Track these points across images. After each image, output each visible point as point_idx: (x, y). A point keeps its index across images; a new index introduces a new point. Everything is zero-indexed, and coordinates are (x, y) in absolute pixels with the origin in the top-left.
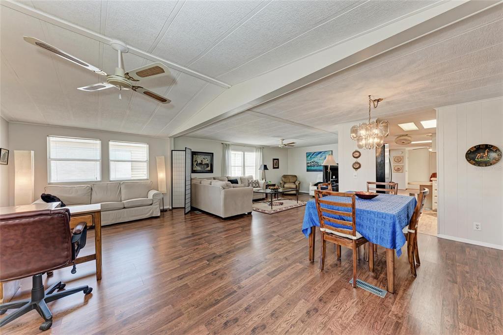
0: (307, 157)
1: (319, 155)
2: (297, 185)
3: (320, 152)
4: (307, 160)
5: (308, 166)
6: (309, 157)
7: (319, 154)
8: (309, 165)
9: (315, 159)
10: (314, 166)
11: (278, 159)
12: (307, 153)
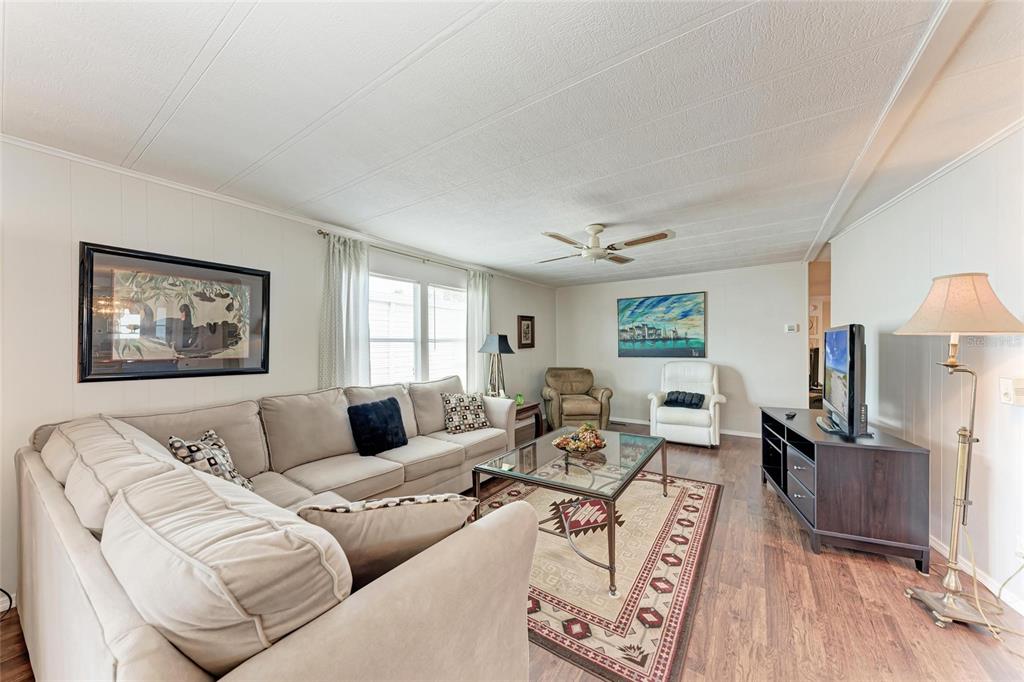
0: (621, 311)
1: (661, 308)
2: (604, 401)
3: (666, 298)
4: (620, 322)
5: (625, 341)
6: (628, 313)
7: (659, 302)
8: (626, 336)
9: (650, 320)
10: (644, 340)
11: (531, 319)
12: (619, 301)
